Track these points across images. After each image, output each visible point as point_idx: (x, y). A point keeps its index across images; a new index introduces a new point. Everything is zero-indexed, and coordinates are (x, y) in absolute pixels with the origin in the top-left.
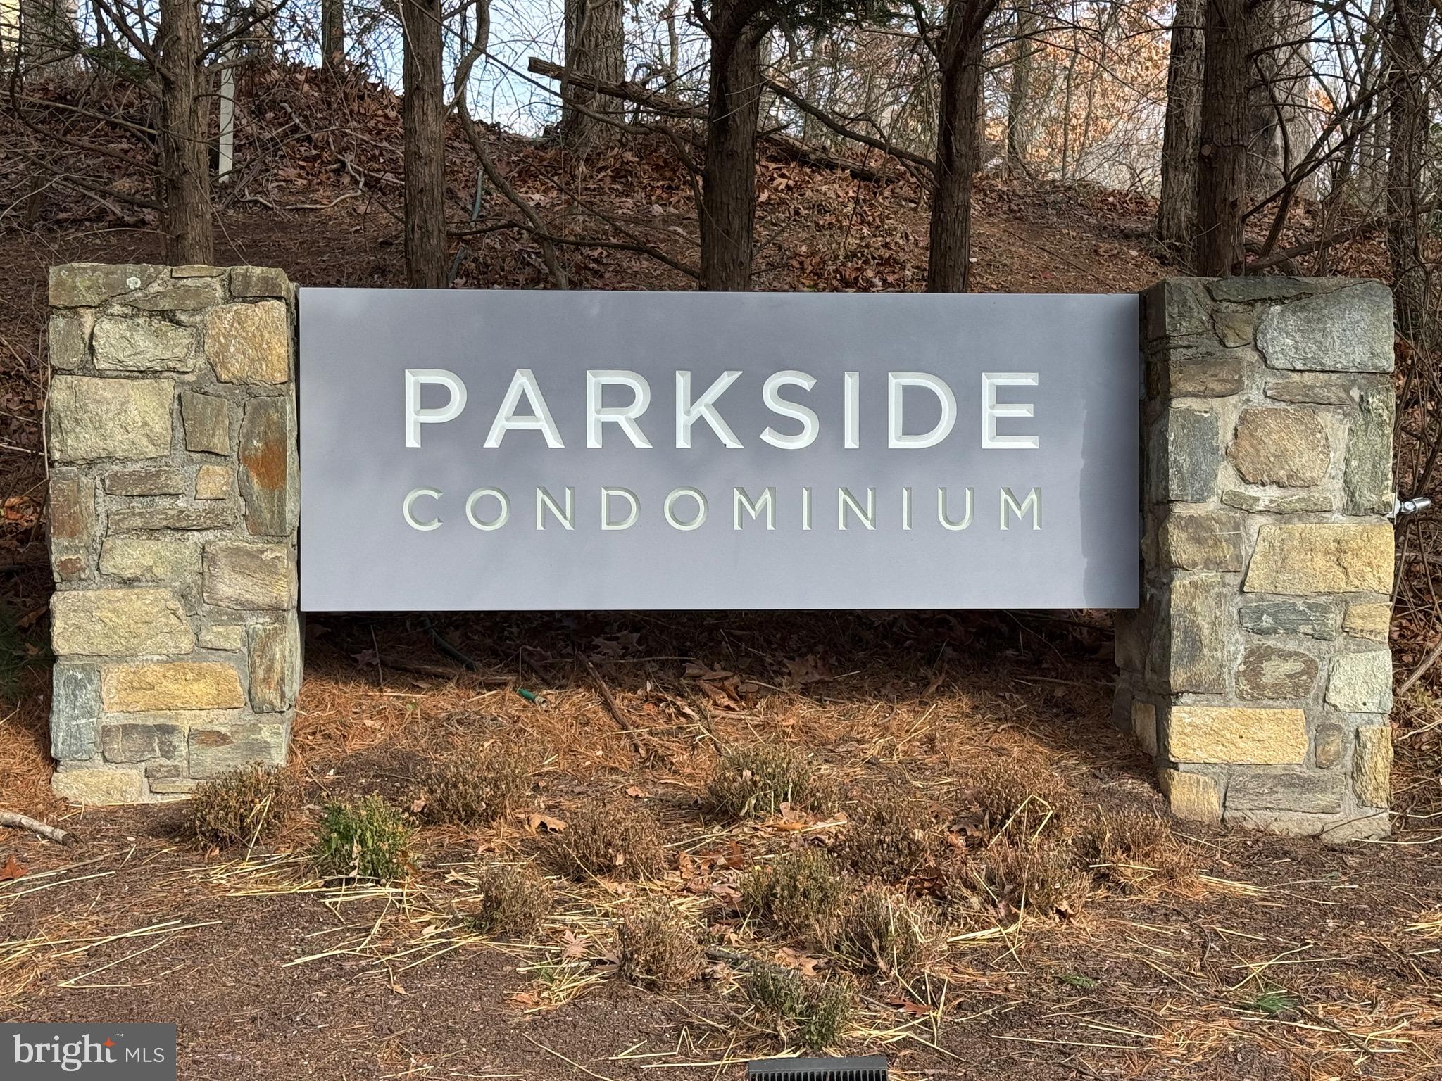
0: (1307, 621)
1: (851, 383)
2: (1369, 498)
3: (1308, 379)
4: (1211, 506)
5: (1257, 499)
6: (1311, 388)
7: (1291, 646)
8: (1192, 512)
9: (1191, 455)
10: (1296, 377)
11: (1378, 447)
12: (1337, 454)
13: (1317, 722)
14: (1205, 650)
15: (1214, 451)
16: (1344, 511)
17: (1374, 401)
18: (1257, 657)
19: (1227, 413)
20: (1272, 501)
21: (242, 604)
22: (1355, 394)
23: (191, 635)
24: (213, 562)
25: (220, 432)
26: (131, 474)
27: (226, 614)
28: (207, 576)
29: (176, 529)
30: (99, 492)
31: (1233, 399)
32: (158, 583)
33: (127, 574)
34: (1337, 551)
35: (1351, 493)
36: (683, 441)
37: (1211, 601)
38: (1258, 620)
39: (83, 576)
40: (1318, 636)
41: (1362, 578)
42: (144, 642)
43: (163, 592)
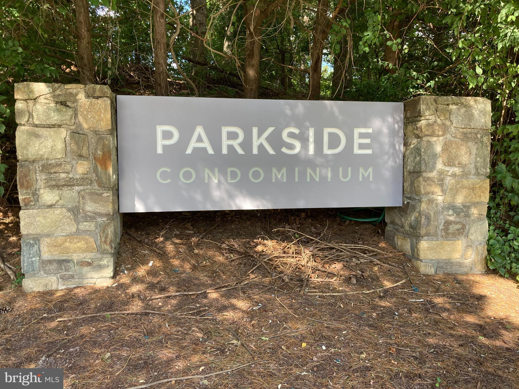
0: (463, 212)
1: (311, 132)
2: (483, 170)
3: (465, 131)
4: (435, 173)
5: (449, 171)
6: (466, 134)
7: (458, 220)
8: (428, 176)
9: (429, 156)
10: (461, 130)
11: (486, 154)
12: (473, 156)
13: (465, 245)
14: (432, 222)
15: (436, 155)
16: (475, 174)
17: (485, 138)
18: (448, 224)
19: (440, 142)
20: (453, 172)
21: (95, 214)
22: (479, 136)
23: (75, 226)
24: (83, 198)
25: (85, 148)
26: (50, 164)
27: (89, 217)
28: (81, 203)
29: (69, 186)
30: (37, 172)
31: (442, 138)
32: (62, 206)
33: (50, 203)
34: (473, 188)
35: (477, 169)
36: (255, 151)
37: (434, 206)
38: (448, 211)
39: (32, 204)
40: (466, 216)
41: (480, 197)
42: (58, 228)
43: (64, 210)
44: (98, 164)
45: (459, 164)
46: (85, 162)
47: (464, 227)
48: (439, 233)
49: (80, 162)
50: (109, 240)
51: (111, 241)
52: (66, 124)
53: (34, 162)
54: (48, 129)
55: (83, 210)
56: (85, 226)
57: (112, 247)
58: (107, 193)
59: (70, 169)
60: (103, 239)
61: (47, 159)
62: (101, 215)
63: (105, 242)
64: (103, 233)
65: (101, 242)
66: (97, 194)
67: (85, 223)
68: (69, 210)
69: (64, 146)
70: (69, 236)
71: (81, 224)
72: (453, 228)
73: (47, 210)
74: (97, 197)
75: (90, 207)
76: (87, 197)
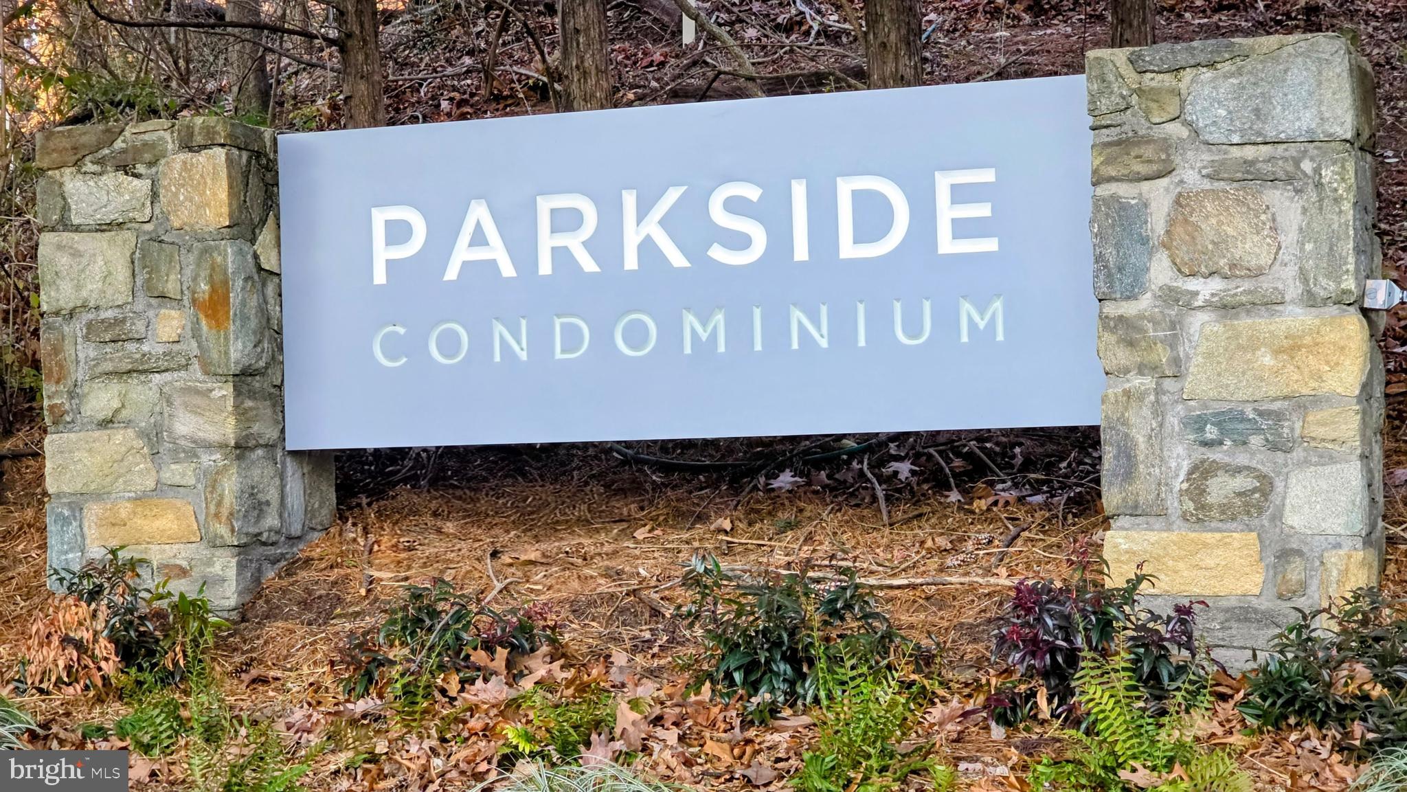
0: (1259, 431)
1: (799, 191)
3: (1248, 152)
4: (1145, 301)
5: (1197, 293)
6: (1253, 162)
7: (1242, 459)
8: (1121, 311)
9: (1118, 247)
10: (1234, 151)
12: (1289, 238)
13: (1275, 546)
14: (1141, 466)
15: (1145, 240)
16: (1299, 301)
17: (1329, 173)
18: (1201, 472)
19: (1158, 196)
20: (1213, 295)
21: (194, 442)
22: (1307, 167)
23: (154, 473)
24: (169, 403)
25: (172, 277)
26: (103, 321)
27: (184, 451)
28: (166, 415)
29: (141, 371)
30: (80, 340)
31: (1164, 182)
32: (128, 423)
33: (101, 416)
34: (1290, 348)
35: (1305, 281)
36: (631, 262)
37: (1146, 412)
38: (1201, 430)
39: (68, 419)
40: (1274, 447)
41: (1320, 378)
42: (116, 479)
43: (130, 433)
44: (201, 316)
45: (1233, 266)
46: (173, 312)
47: (1265, 486)
48: (1173, 504)
49: (163, 311)
50: (225, 512)
51: (231, 514)
52: (135, 221)
53: (71, 314)
54: (99, 234)
55: (170, 432)
56: (176, 472)
57: (233, 531)
58: (221, 388)
59: (143, 329)
60: (212, 508)
61: (97, 308)
62: (208, 446)
63: (217, 515)
64: (212, 492)
65: (207, 515)
66: (197, 392)
67: (173, 466)
68: (142, 434)
69: (130, 270)
70: (140, 499)
71: (164, 469)
72: (1221, 488)
73: (97, 434)
74: (198, 400)
75: (185, 425)
76: (177, 401)
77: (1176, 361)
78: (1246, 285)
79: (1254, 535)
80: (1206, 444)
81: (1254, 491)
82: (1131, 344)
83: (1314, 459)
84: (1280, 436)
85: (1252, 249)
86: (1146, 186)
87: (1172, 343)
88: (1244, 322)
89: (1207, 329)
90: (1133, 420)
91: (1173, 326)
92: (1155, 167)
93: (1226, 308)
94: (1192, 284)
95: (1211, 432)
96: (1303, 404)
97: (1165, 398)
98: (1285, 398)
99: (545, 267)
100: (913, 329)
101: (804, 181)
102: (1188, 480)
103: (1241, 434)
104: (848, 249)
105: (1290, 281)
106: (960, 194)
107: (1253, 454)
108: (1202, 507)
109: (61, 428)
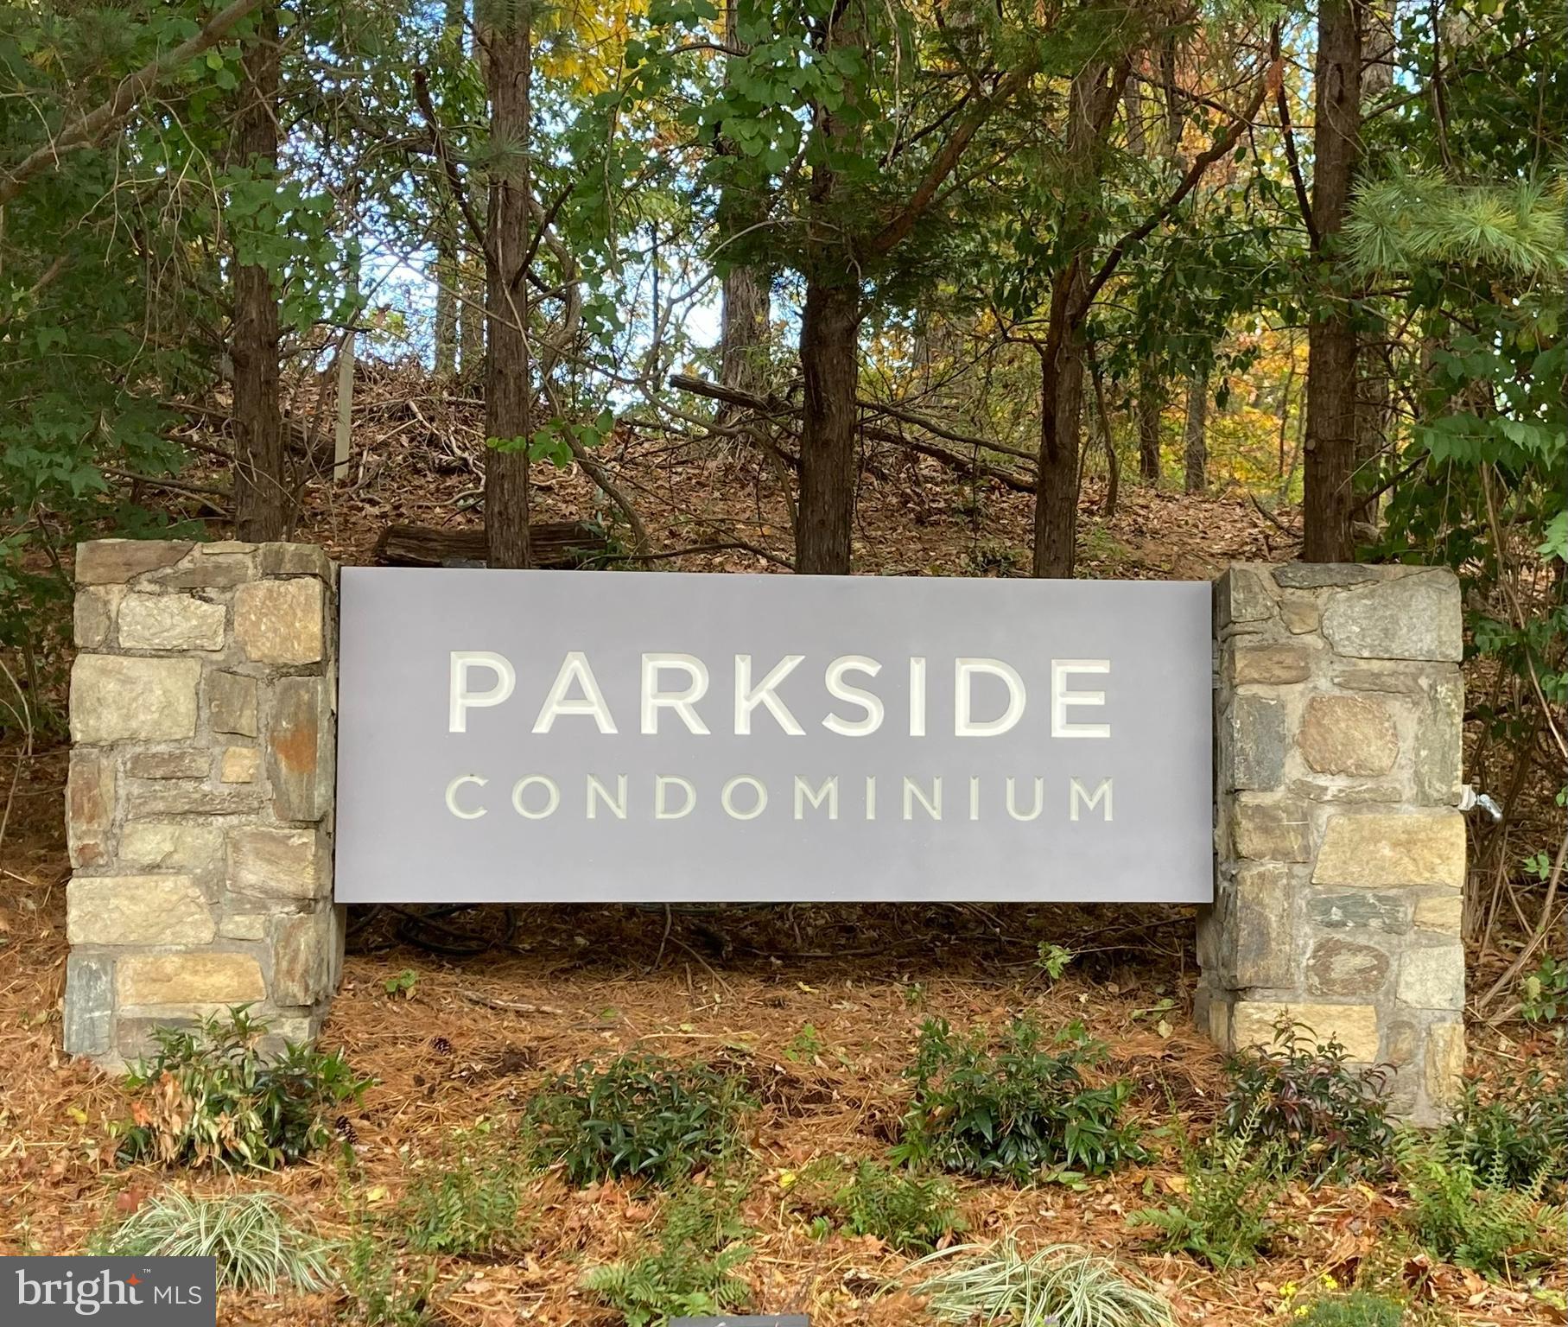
0: (1378, 915)
1: (918, 670)
2: (1439, 789)
3: (1376, 666)
4: (1279, 794)
5: (1326, 789)
6: (1378, 675)
7: (1362, 940)
8: (1257, 802)
9: (1257, 742)
10: (1363, 665)
11: (1447, 737)
12: (1407, 745)
13: (1390, 1019)
14: (1273, 944)
15: (1282, 739)
16: (1414, 801)
17: (1442, 690)
18: (1326, 951)
19: (1295, 699)
20: (1341, 791)
21: (266, 892)
22: (1424, 682)
23: (211, 925)
24: (237, 848)
25: (247, 713)
26: (154, 756)
27: (250, 902)
28: (230, 862)
29: (200, 814)
30: (121, 775)
31: (1299, 687)
32: (179, 870)
33: (147, 860)
34: (1408, 842)
35: (1420, 784)
36: (742, 727)
37: (1278, 893)
38: (1327, 912)
39: (101, 862)
40: (1389, 930)
41: (1432, 870)
42: (162, 931)
43: (184, 880)
44: (281, 757)
45: (1358, 766)
46: (245, 751)
47: (1382, 964)
48: (1299, 978)
49: (232, 749)
50: (299, 968)
51: (306, 971)
52: (202, 648)
53: (112, 747)
54: (155, 661)
55: (234, 879)
56: (239, 924)
57: (307, 989)
58: (300, 836)
59: (206, 767)
60: (284, 965)
61: (147, 741)
62: (281, 897)
63: (290, 973)
64: (285, 948)
65: (277, 972)
66: (273, 838)
67: (237, 918)
68: (197, 881)
69: (193, 706)
70: (193, 952)
71: (225, 920)
72: (1343, 965)
73: (139, 880)
74: (271, 847)
75: (254, 874)
76: (247, 847)
77: (1306, 849)
78: (1370, 784)
79: (1371, 1008)
80: (1331, 925)
81: (1373, 968)
82: (1266, 831)
83: (1424, 942)
84: (1396, 919)
85: (1376, 753)
86: (1283, 689)
87: (1304, 831)
88: (1366, 817)
89: (1334, 822)
90: (1267, 901)
91: (1305, 817)
92: (1294, 673)
93: (1350, 803)
94: (1322, 780)
95: (1336, 914)
96: (1416, 893)
97: (1294, 882)
98: (1401, 886)
99: (649, 726)
100: (1025, 805)
101: (923, 661)
102: (1314, 957)
103: (1362, 917)
104: (963, 728)
105: (1406, 783)
106: (1076, 683)
107: (1371, 935)
108: (1326, 982)
109: (91, 871)
